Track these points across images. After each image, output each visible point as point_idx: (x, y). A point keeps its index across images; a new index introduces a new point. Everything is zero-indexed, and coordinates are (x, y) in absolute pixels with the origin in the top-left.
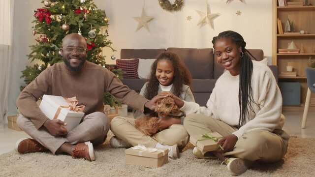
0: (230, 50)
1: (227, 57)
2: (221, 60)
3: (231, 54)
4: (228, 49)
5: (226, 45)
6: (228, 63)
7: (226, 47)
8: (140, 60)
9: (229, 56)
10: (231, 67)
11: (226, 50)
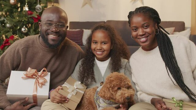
0: (147, 27)
1: (144, 33)
2: (137, 35)
3: (148, 30)
4: (146, 25)
5: (144, 20)
6: (143, 39)
7: (143, 23)
8: (85, 30)
9: (146, 32)
10: (147, 43)
11: (142, 26)
